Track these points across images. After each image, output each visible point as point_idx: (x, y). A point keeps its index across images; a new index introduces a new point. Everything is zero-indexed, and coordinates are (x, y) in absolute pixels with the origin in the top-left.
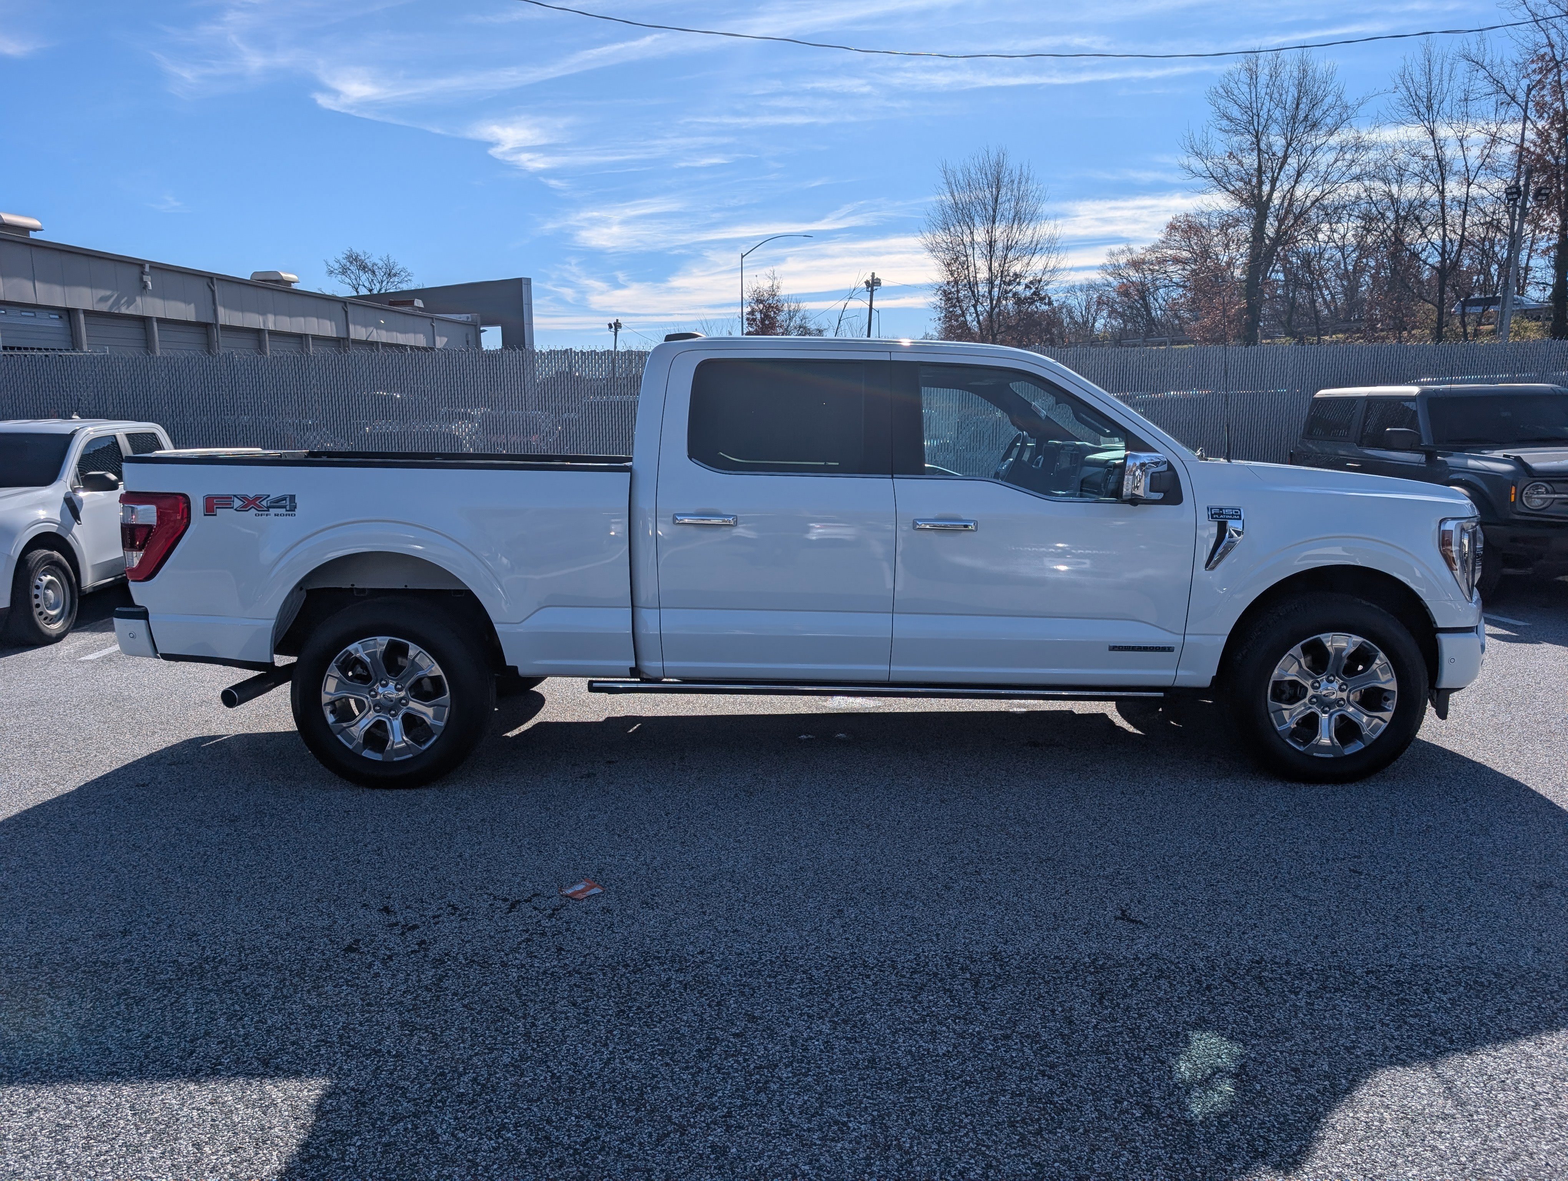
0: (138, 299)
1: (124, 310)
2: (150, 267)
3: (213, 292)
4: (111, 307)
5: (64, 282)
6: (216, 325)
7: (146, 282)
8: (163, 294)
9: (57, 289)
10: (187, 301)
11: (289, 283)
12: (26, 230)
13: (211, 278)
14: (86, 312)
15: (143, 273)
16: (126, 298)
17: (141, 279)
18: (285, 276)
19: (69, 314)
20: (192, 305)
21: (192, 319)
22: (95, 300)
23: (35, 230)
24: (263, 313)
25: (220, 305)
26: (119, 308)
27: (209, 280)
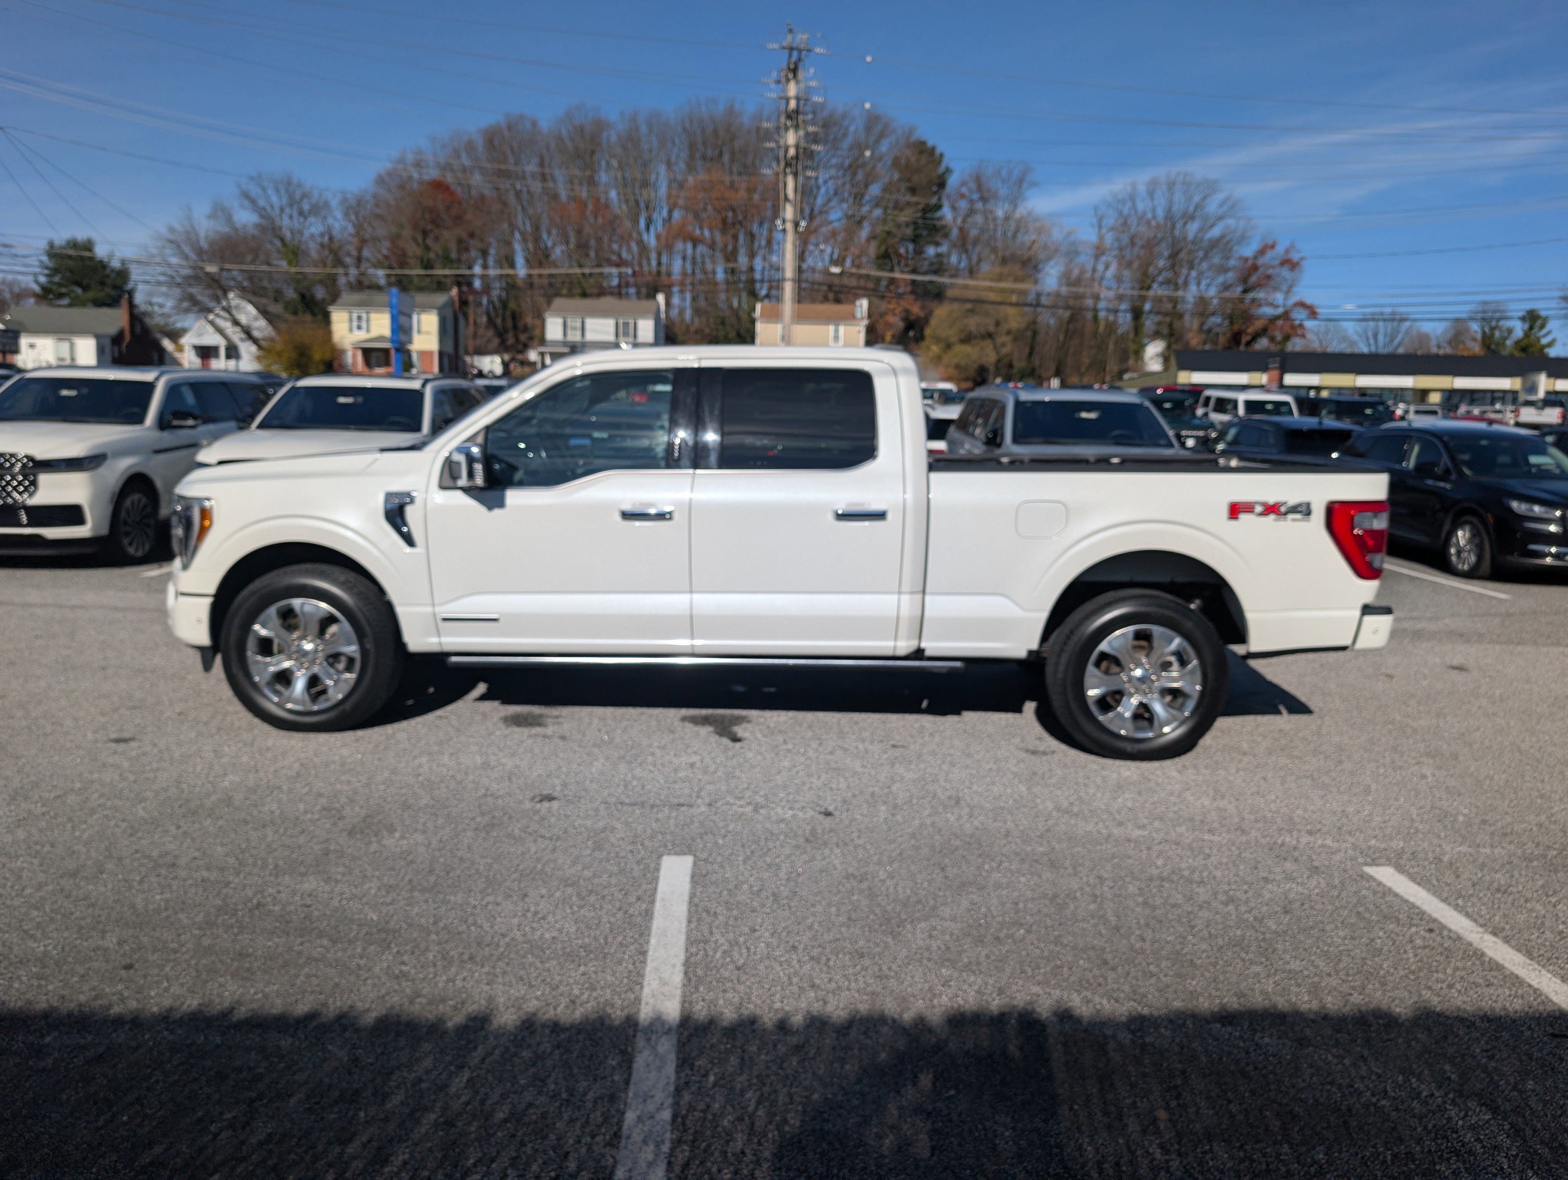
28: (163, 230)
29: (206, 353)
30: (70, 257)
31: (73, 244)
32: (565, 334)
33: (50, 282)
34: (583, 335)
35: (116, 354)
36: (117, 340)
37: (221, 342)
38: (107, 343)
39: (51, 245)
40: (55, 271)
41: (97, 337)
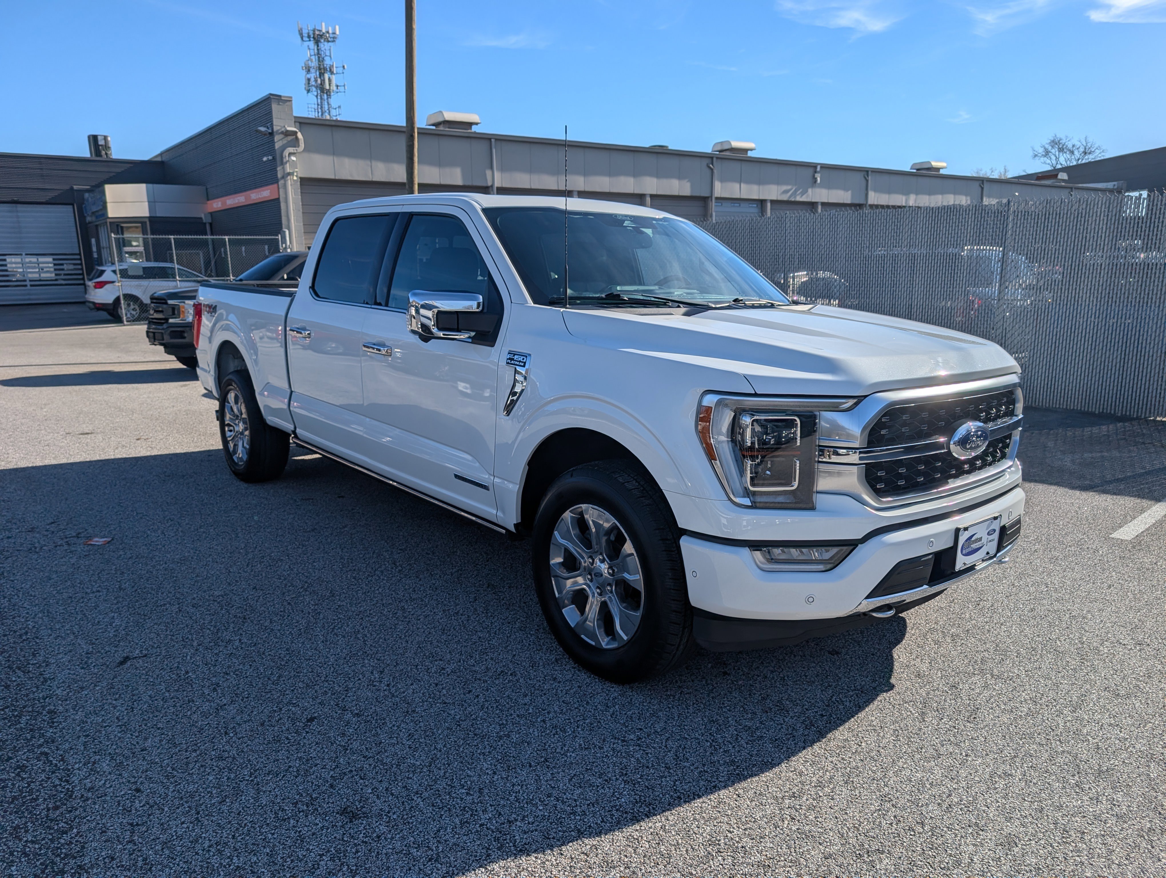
0: (810, 190)
1: (799, 199)
2: (821, 167)
3: (867, 181)
4: (790, 197)
5: (760, 182)
6: (866, 205)
7: (816, 178)
8: (828, 185)
9: (755, 187)
10: (846, 189)
11: (938, 169)
12: (746, 151)
13: (867, 172)
14: (772, 202)
15: (816, 172)
16: (801, 190)
17: (814, 176)
18: (935, 164)
19: (762, 203)
20: (850, 192)
21: (849, 201)
22: (779, 193)
23: (751, 150)
24: (907, 193)
25: (872, 190)
26: (795, 197)
27: (866, 173)
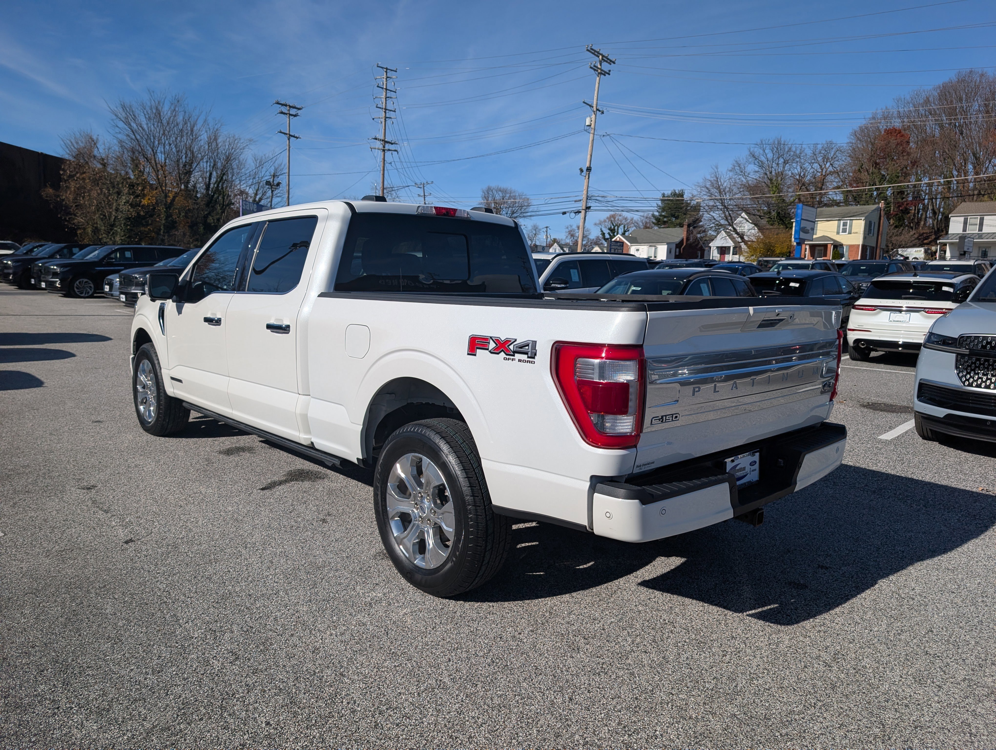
28: (701, 181)
29: (723, 251)
30: (672, 200)
31: (674, 194)
32: (965, 230)
33: (661, 215)
34: (981, 229)
35: (677, 254)
36: (679, 245)
37: (730, 244)
38: (674, 246)
39: (664, 195)
40: (663, 209)
41: (668, 244)
